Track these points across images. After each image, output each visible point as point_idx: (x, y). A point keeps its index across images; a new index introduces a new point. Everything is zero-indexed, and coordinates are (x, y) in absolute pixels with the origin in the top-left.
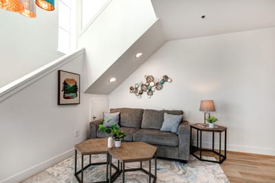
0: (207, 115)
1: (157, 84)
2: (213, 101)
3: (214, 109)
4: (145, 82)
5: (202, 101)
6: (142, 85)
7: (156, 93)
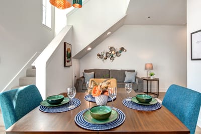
0: (149, 72)
1: (117, 53)
2: (152, 64)
3: (152, 69)
4: (108, 51)
5: (146, 64)
6: (107, 53)
7: (116, 58)
